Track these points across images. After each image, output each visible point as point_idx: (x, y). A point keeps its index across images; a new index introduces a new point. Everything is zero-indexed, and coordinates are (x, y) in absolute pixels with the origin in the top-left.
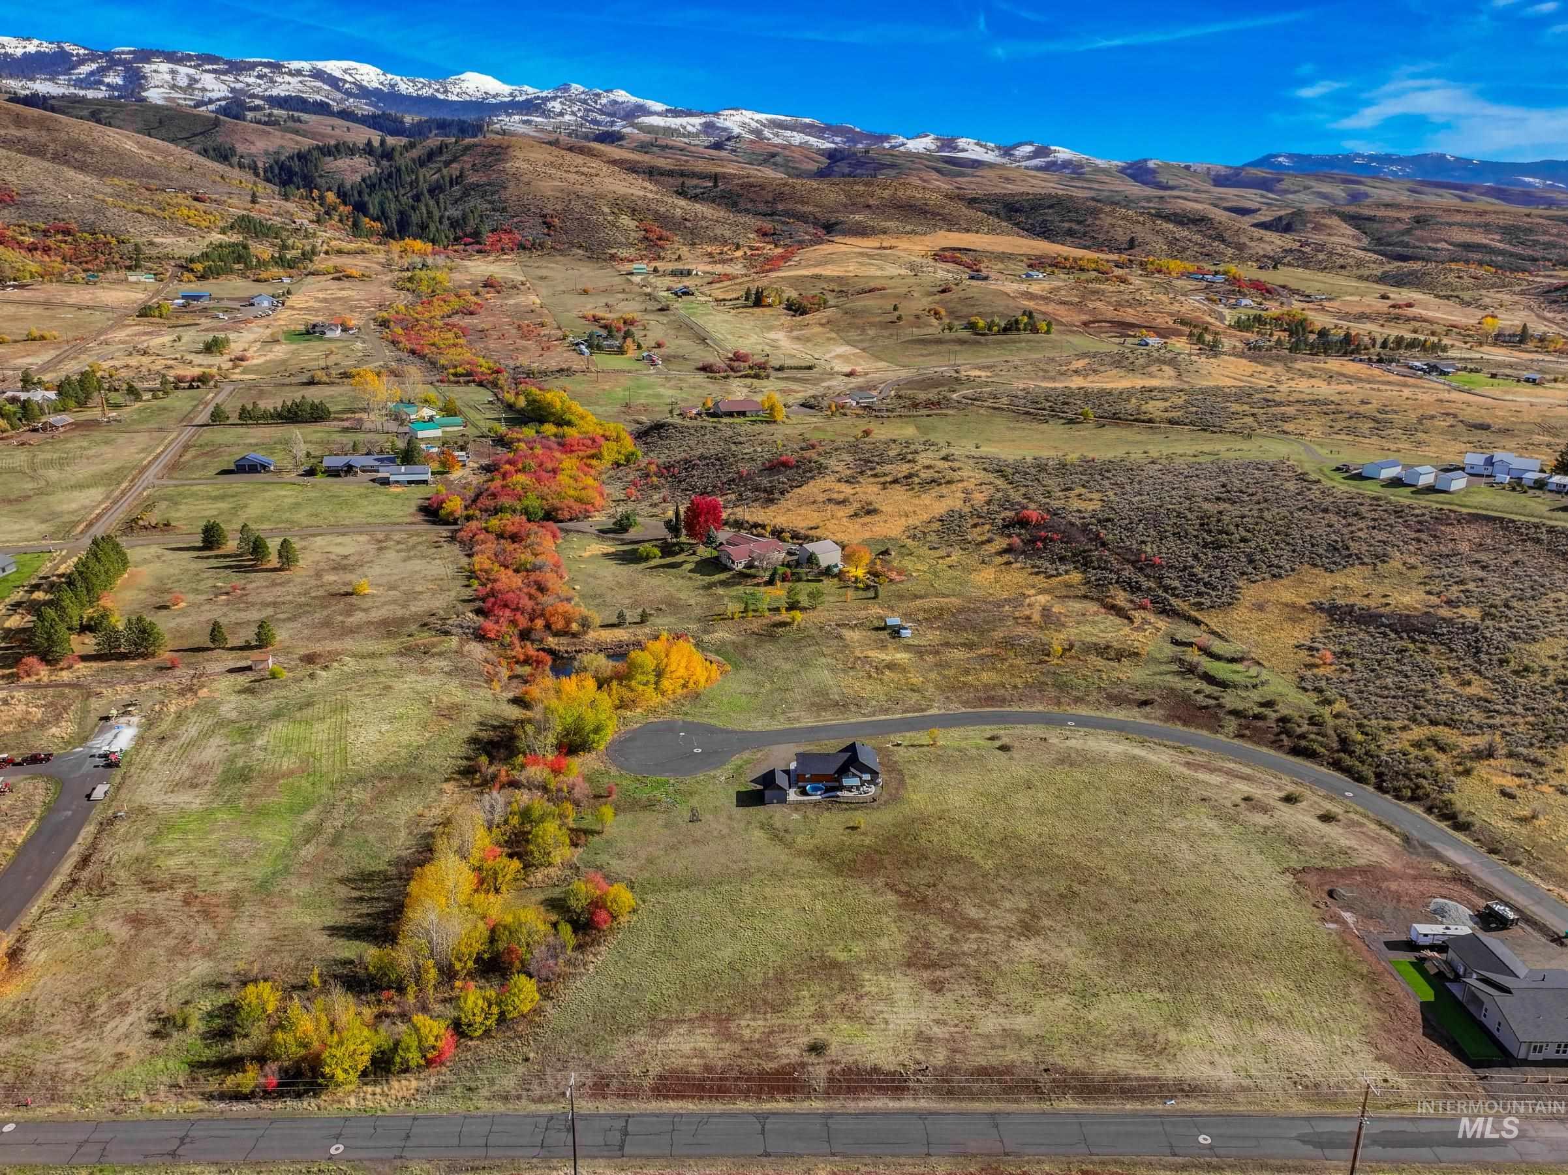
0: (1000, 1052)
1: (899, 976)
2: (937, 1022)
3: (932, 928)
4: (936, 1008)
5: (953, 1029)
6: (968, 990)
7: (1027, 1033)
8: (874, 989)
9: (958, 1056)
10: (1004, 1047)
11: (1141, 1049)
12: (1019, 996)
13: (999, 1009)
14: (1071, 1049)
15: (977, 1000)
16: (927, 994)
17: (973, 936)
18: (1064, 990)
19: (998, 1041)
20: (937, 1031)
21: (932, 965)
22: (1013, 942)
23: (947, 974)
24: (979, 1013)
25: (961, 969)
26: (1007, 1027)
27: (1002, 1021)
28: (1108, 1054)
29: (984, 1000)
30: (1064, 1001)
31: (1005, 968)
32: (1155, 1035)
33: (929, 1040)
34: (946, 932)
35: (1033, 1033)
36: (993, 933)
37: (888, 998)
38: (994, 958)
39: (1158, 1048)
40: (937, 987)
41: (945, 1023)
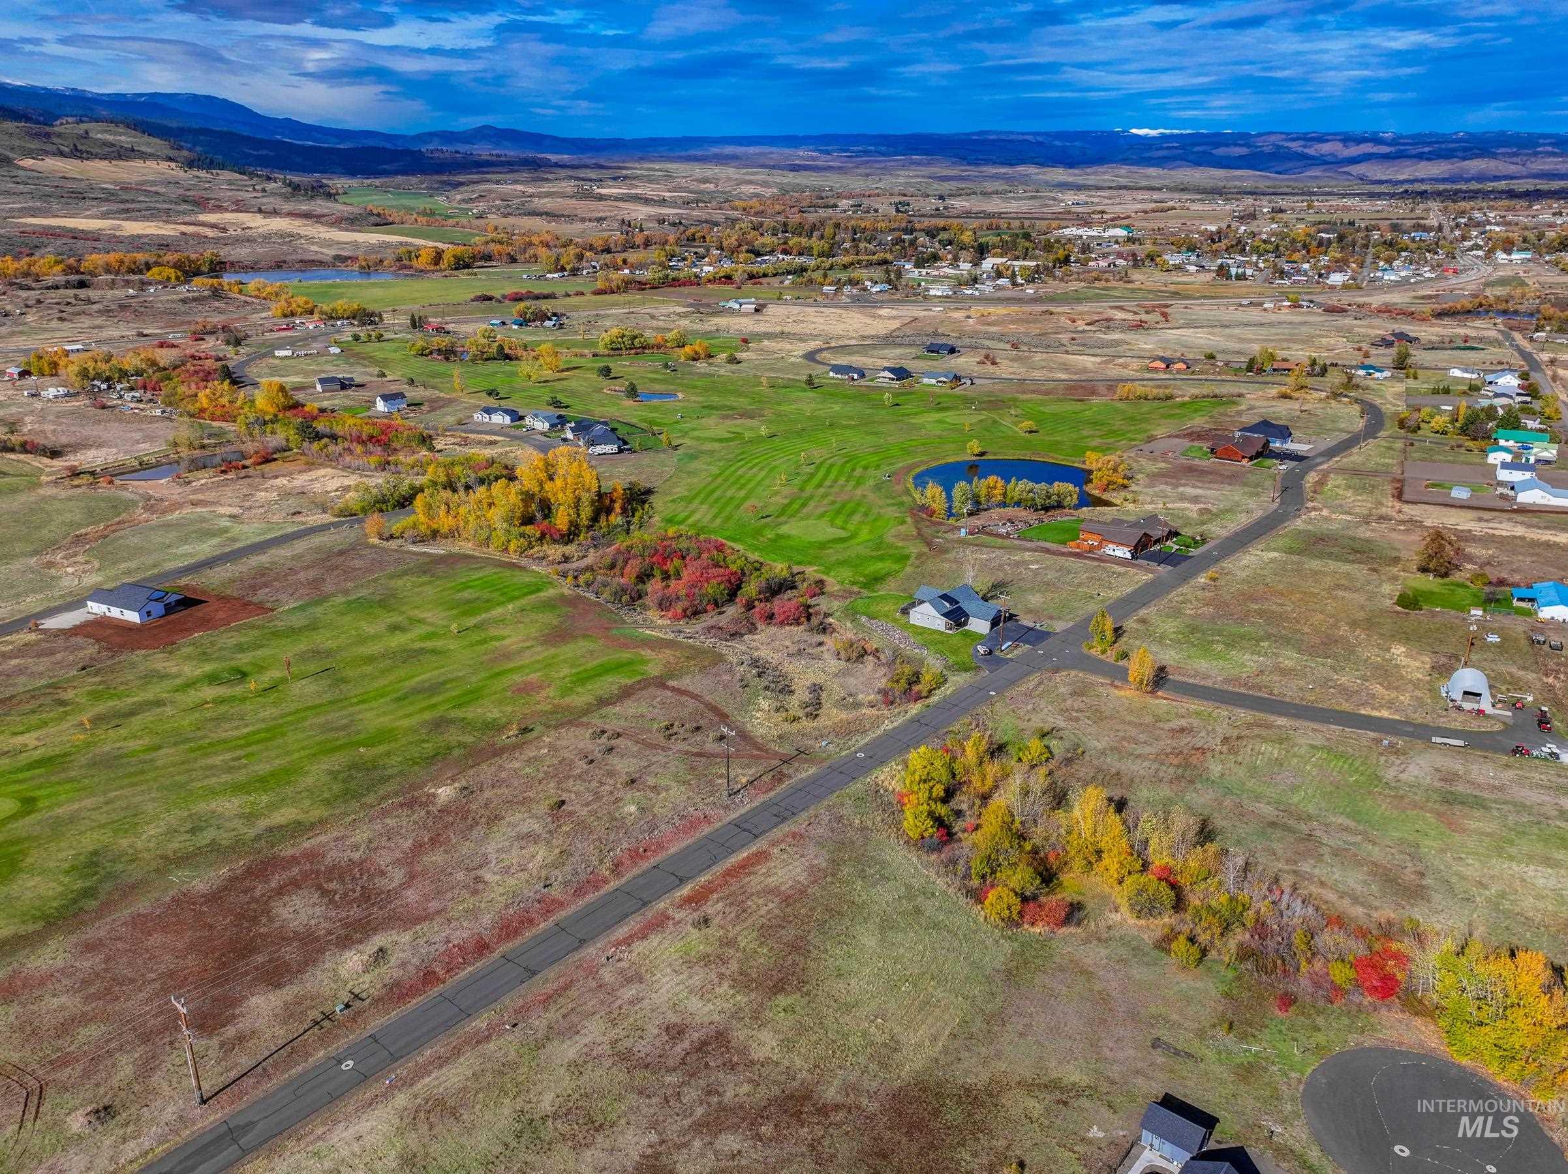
0: (564, 1011)
1: (716, 1017)
2: (639, 1000)
3: (746, 1088)
4: (653, 1011)
5: (619, 1002)
6: (642, 1047)
7: (555, 1043)
8: (720, 990)
9: (594, 984)
10: (564, 1017)
11: (441, 1101)
12: (595, 1077)
13: (598, 1050)
14: (506, 1055)
15: (627, 1043)
16: (674, 1018)
17: (700, 1111)
18: (555, 1116)
19: (574, 1018)
20: (630, 992)
21: (701, 1047)
23: (679, 1050)
24: (613, 1034)
25: (671, 1063)
26: (577, 1037)
27: (587, 1040)
28: (469, 1073)
29: (620, 1047)
30: (547, 1106)
31: (633, 1099)
32: (433, 1127)
33: (629, 981)
34: (729, 1094)
35: (550, 1047)
36: (682, 1133)
37: (702, 993)
38: (654, 1100)
40: (675, 1032)
41: (631, 1003)
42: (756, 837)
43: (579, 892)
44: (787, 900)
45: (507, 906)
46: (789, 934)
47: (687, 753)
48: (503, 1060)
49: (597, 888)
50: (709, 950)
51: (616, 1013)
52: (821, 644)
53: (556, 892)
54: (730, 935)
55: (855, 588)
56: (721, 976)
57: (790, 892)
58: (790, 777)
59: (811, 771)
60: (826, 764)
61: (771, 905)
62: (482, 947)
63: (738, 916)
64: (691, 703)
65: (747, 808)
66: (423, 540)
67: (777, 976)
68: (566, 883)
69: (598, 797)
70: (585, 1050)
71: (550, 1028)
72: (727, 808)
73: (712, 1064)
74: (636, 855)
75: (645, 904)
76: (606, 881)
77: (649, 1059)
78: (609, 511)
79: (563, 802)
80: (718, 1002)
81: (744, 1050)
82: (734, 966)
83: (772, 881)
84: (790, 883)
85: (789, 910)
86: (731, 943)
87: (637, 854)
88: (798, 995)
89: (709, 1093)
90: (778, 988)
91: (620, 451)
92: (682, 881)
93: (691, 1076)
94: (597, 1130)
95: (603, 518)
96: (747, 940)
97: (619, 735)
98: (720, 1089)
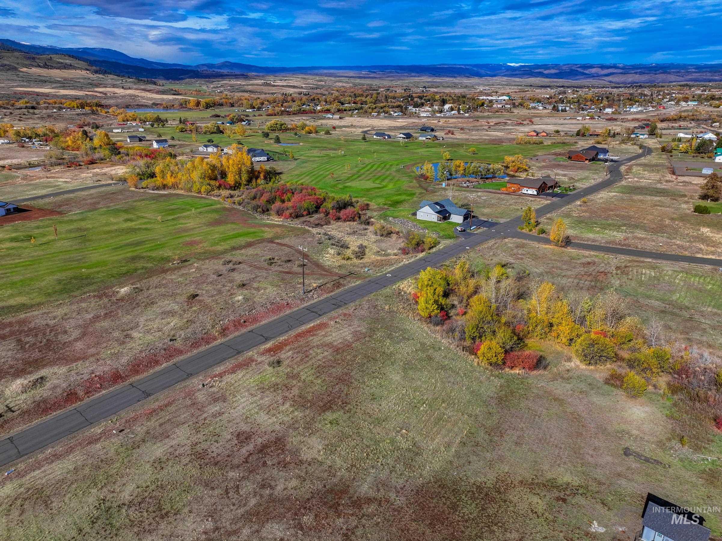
0: (161, 421)
1: (277, 427)
2: (221, 414)
3: (294, 483)
4: (229, 422)
5: (205, 415)
6: (215, 449)
7: (149, 444)
8: (283, 408)
9: (189, 402)
10: (161, 425)
11: (39, 491)
12: (172, 471)
13: (181, 450)
14: (107, 453)
15: (204, 446)
16: (244, 427)
17: (253, 502)
18: (131, 504)
19: (168, 426)
20: (215, 408)
21: (263, 449)
22: (209, 525)
23: (244, 451)
24: (194, 439)
25: (236, 461)
26: (167, 440)
27: (174, 443)
28: (72, 467)
29: (198, 448)
30: (126, 496)
31: (200, 490)
32: (23, 512)
33: (216, 400)
34: (280, 487)
35: (143, 447)
36: (234, 521)
37: (269, 410)
38: (217, 492)
39: (19, 502)
41: (214, 416)
42: (320, 315)
43: (195, 345)
44: (337, 350)
45: (141, 352)
46: (338, 371)
47: (281, 272)
48: (103, 457)
49: (208, 343)
50: (279, 380)
51: (201, 423)
52: (366, 229)
53: (178, 344)
54: (295, 372)
55: (386, 207)
56: (285, 398)
57: (341, 346)
58: (344, 285)
59: (358, 283)
60: (367, 280)
61: (326, 353)
62: (117, 377)
63: (302, 360)
64: (287, 250)
65: (316, 301)
66: (158, 189)
67: (326, 399)
68: (186, 339)
69: (220, 292)
70: (171, 450)
71: (148, 433)
72: (302, 300)
73: (269, 463)
74: (237, 324)
75: (239, 353)
76: (215, 339)
77: (219, 458)
78: (257, 178)
79: (197, 295)
80: (280, 416)
81: (296, 452)
82: (295, 391)
83: (328, 339)
84: (340, 341)
85: (338, 357)
86: (296, 376)
87: (239, 323)
88: (341, 413)
89: (263, 487)
90: (327, 407)
91: (268, 160)
92: (267, 339)
93: (251, 472)
94: (162, 517)
95: (254, 180)
96: (306, 374)
97: (240, 263)
98: (273, 483)
